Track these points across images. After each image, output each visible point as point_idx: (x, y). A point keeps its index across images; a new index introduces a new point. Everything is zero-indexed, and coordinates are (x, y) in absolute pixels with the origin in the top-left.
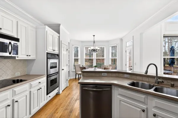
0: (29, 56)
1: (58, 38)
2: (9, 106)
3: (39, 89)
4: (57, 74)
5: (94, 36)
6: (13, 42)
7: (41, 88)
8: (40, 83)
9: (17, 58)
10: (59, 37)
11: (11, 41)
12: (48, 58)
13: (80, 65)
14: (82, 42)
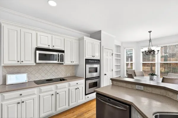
0: (73, 62)
1: (99, 44)
2: (53, 95)
3: (76, 89)
4: (98, 78)
5: (150, 32)
6: (60, 54)
7: (78, 88)
8: (77, 84)
9: (64, 64)
10: (101, 43)
11: (58, 53)
12: (87, 64)
13: (134, 70)
14: (138, 42)
